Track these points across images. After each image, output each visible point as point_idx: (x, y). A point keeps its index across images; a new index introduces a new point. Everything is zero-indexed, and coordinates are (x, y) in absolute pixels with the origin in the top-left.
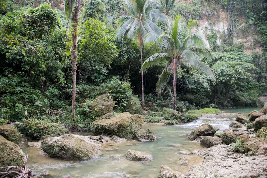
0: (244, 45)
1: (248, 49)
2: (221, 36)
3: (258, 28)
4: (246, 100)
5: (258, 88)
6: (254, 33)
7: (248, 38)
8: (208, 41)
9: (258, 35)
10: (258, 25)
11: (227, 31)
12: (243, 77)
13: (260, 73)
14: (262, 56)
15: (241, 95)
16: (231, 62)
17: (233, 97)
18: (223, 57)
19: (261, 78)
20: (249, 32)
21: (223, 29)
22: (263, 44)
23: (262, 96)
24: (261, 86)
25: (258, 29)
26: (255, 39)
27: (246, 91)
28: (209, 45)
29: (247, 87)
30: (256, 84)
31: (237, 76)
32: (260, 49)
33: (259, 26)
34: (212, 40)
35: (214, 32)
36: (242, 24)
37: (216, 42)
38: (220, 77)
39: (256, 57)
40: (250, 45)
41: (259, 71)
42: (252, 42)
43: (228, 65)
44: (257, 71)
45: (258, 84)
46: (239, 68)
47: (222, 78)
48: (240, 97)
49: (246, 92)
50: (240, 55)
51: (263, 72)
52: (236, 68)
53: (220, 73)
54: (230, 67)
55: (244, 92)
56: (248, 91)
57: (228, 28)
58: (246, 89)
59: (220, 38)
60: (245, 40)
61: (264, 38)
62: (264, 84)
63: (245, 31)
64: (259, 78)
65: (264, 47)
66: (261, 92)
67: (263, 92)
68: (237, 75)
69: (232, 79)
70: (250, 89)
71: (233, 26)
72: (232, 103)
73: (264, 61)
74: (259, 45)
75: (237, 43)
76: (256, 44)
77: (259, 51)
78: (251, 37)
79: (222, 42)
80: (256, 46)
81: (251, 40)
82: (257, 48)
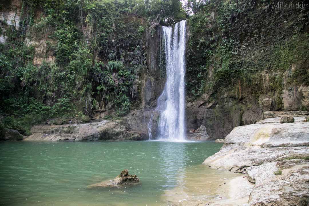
0: (35, 49)
1: (40, 56)
2: (7, 31)
6: (50, 36)
7: (42, 41)
10: (58, 27)
11: (19, 26)
13: (47, 92)
19: (47, 98)
21: (13, 22)
22: (56, 52)
26: (48, 44)
32: (52, 59)
36: (39, 21)
40: (42, 51)
42: (45, 47)
51: (50, 91)
57: (20, 22)
59: (5, 34)
60: (37, 43)
61: (59, 45)
62: (49, 107)
63: (39, 31)
64: (45, 99)
65: (57, 56)
70: (28, 112)
73: (52, 75)
74: (52, 53)
75: (29, 46)
76: (48, 51)
77: (51, 61)
78: (45, 40)
79: (7, 40)
80: (49, 53)
81: (44, 44)
82: (50, 57)
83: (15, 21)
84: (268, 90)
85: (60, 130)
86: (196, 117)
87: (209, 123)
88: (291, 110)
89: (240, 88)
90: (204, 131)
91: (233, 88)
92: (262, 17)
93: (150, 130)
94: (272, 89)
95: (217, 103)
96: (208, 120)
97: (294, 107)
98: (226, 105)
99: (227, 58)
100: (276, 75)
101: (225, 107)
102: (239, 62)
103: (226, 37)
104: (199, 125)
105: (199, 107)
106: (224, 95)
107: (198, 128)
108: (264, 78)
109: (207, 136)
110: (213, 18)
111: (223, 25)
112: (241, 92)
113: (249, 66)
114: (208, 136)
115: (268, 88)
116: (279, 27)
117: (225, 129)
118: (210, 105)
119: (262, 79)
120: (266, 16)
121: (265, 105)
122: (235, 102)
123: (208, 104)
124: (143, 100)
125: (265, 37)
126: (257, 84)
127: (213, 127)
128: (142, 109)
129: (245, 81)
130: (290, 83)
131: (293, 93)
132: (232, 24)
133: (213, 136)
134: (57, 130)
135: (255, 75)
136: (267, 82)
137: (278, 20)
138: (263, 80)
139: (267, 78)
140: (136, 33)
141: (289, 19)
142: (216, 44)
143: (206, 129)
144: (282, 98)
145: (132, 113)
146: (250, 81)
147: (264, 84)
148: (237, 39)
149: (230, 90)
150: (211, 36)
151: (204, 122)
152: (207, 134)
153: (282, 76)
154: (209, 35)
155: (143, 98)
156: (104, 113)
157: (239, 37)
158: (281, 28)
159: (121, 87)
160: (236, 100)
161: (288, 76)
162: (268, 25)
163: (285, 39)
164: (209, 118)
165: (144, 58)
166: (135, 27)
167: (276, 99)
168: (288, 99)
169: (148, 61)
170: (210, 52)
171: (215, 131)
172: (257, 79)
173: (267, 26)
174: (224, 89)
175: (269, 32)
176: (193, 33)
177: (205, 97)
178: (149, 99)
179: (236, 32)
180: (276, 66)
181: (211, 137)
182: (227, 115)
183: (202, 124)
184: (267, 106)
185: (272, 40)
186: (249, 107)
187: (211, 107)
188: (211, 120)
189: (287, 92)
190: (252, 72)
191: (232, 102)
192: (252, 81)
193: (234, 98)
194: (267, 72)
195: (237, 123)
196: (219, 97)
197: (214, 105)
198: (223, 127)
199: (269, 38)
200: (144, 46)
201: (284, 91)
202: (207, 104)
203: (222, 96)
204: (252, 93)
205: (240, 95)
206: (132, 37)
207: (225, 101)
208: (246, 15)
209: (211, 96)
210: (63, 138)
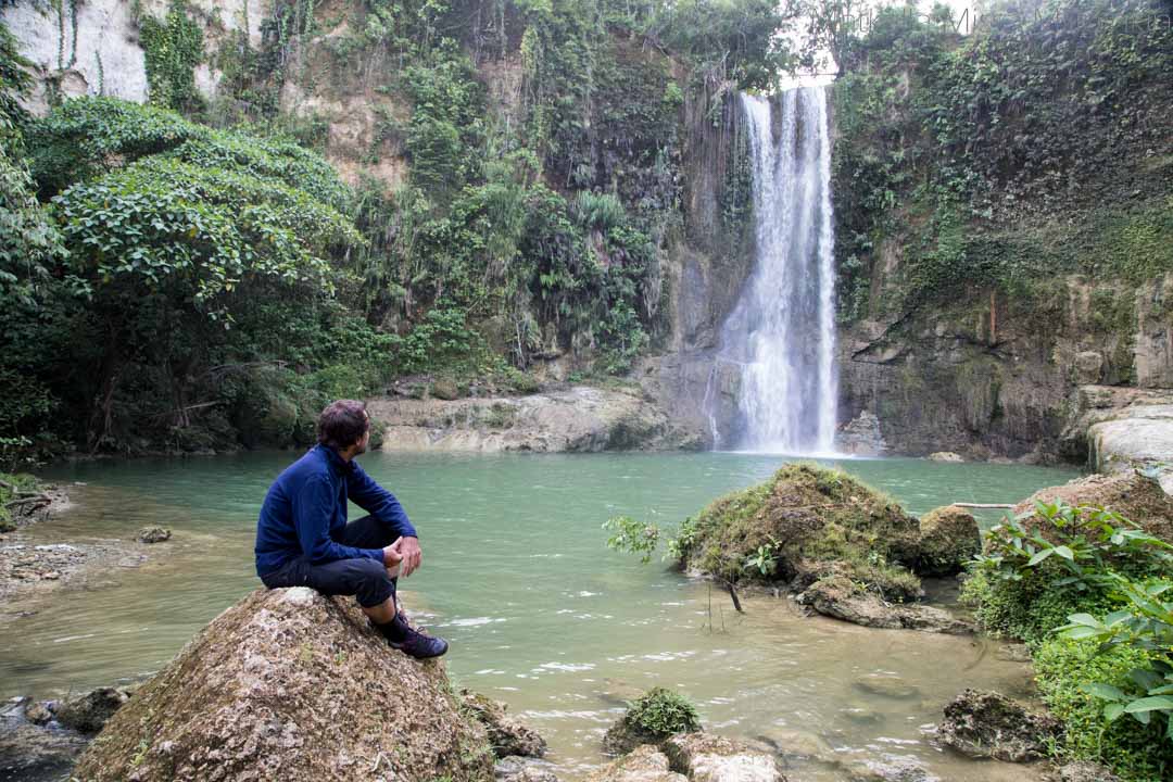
0: (329, 129)
1: (347, 154)
2: (222, 50)
3: (403, 69)
4: (302, 412)
5: (365, 355)
6: (383, 88)
7: (355, 103)
8: (141, 52)
9: (397, 103)
10: (405, 54)
11: (260, 34)
12: (282, 272)
13: (384, 283)
14: (403, 206)
15: (275, 384)
16: (228, 177)
17: (232, 393)
18: (193, 138)
19: (385, 308)
20: (362, 74)
21: (240, 16)
22: (414, 146)
23: (380, 394)
24: (382, 344)
25: (403, 74)
26: (380, 115)
27: (313, 365)
28: (149, 80)
29: (317, 346)
30: (362, 336)
31: (242, 255)
32: (395, 170)
33: (407, 62)
34: (167, 55)
35: (190, 17)
36: (336, 25)
37: (189, 76)
38: (126, 246)
39: (376, 204)
40: (359, 137)
41: (380, 274)
42: (370, 125)
43: (206, 186)
44: (370, 273)
45: (369, 337)
46: (266, 217)
47: (137, 256)
48: (270, 392)
49: (313, 371)
50: (297, 159)
51: (396, 281)
52: (247, 210)
53: (134, 218)
54: (216, 201)
55: (301, 369)
56: (322, 367)
57: (265, 22)
58: (315, 352)
59: (215, 61)
60: (338, 107)
61: (420, 123)
62: (397, 338)
63: (345, 65)
64: (378, 308)
65: (416, 162)
66: (376, 376)
67: (387, 378)
68: (249, 257)
69: (208, 275)
70: (330, 353)
71: (290, 21)
72: (226, 427)
73: (406, 229)
74: (395, 150)
75: (301, 114)
76: (383, 140)
77: (392, 176)
78: (367, 100)
79: (223, 84)
80: (382, 149)
81: (364, 114)
82: (387, 160)
83: (245, 13)
84: (1084, 329)
85: (469, 416)
86: (850, 387)
87: (889, 407)
88: (1156, 387)
89: (993, 316)
90: (871, 428)
91: (969, 311)
92: (1076, 125)
93: (713, 422)
94: (1098, 329)
95: (911, 350)
96: (885, 397)
97: (1164, 380)
98: (939, 359)
99: (954, 223)
100: (1113, 292)
101: (934, 363)
102: (997, 242)
103: (953, 161)
104: (855, 411)
105: (853, 357)
106: (935, 328)
107: (854, 420)
108: (1073, 297)
109: (882, 442)
110: (906, 94)
111: (945, 121)
112: (996, 327)
113: (1027, 256)
114: (885, 443)
115: (1084, 324)
116: (1130, 163)
117: (936, 425)
118: (890, 354)
119: (1069, 299)
120: (1089, 125)
121: (1084, 368)
122: (972, 351)
123: (883, 352)
124: (678, 328)
125: (1082, 182)
126: (1051, 311)
127: (899, 419)
128: (674, 355)
129: (1010, 298)
130: (1157, 319)
131: (1164, 344)
132: (977, 125)
133: (900, 444)
134: (460, 418)
135: (1048, 285)
136: (1085, 307)
137: (1127, 142)
138: (1072, 303)
139: (1085, 298)
140: (656, 105)
141: (1160, 147)
142: (909, 173)
143: (878, 423)
144: (1134, 354)
145: (647, 367)
146: (1029, 298)
147: (1073, 313)
148: (988, 173)
149: (956, 316)
150: (896, 149)
151: (873, 403)
152: (883, 437)
153: (1130, 298)
154: (891, 145)
155: (677, 321)
156: (557, 363)
157: (995, 166)
158: (1135, 166)
159: (619, 280)
160: (976, 346)
161: (1154, 301)
162: (1095, 152)
163: (1143, 199)
164: (888, 391)
165: (675, 190)
166: (652, 84)
167: (1112, 356)
168: (1150, 360)
169: (690, 202)
170: (890, 195)
171: (904, 429)
172: (1053, 295)
173: (1091, 152)
174: (937, 313)
175: (1093, 171)
176: (846, 131)
177: (873, 329)
178: (694, 323)
179: (989, 152)
180: (1111, 268)
181: (893, 447)
182: (940, 386)
183: (866, 408)
184: (1090, 372)
185: (1102, 195)
186: (1020, 370)
187: (891, 362)
188: (894, 397)
189: (1148, 341)
190: (1035, 275)
191: (960, 352)
192: (1037, 299)
193: (968, 340)
194: (1083, 282)
195: (982, 412)
196: (917, 332)
197: (900, 354)
198: (931, 420)
199: (1094, 186)
200: (679, 152)
201: (1138, 337)
202: (879, 350)
203: (927, 332)
204: (1033, 333)
205: (992, 333)
206: (645, 118)
207: (938, 347)
208: (1029, 109)
209: (892, 328)
210: (514, 444)
